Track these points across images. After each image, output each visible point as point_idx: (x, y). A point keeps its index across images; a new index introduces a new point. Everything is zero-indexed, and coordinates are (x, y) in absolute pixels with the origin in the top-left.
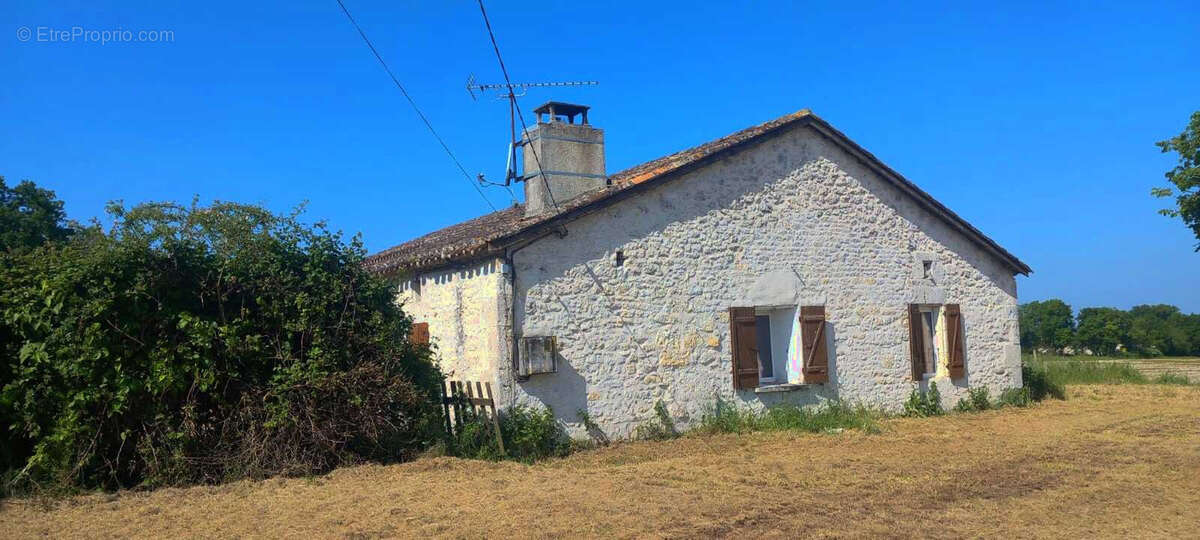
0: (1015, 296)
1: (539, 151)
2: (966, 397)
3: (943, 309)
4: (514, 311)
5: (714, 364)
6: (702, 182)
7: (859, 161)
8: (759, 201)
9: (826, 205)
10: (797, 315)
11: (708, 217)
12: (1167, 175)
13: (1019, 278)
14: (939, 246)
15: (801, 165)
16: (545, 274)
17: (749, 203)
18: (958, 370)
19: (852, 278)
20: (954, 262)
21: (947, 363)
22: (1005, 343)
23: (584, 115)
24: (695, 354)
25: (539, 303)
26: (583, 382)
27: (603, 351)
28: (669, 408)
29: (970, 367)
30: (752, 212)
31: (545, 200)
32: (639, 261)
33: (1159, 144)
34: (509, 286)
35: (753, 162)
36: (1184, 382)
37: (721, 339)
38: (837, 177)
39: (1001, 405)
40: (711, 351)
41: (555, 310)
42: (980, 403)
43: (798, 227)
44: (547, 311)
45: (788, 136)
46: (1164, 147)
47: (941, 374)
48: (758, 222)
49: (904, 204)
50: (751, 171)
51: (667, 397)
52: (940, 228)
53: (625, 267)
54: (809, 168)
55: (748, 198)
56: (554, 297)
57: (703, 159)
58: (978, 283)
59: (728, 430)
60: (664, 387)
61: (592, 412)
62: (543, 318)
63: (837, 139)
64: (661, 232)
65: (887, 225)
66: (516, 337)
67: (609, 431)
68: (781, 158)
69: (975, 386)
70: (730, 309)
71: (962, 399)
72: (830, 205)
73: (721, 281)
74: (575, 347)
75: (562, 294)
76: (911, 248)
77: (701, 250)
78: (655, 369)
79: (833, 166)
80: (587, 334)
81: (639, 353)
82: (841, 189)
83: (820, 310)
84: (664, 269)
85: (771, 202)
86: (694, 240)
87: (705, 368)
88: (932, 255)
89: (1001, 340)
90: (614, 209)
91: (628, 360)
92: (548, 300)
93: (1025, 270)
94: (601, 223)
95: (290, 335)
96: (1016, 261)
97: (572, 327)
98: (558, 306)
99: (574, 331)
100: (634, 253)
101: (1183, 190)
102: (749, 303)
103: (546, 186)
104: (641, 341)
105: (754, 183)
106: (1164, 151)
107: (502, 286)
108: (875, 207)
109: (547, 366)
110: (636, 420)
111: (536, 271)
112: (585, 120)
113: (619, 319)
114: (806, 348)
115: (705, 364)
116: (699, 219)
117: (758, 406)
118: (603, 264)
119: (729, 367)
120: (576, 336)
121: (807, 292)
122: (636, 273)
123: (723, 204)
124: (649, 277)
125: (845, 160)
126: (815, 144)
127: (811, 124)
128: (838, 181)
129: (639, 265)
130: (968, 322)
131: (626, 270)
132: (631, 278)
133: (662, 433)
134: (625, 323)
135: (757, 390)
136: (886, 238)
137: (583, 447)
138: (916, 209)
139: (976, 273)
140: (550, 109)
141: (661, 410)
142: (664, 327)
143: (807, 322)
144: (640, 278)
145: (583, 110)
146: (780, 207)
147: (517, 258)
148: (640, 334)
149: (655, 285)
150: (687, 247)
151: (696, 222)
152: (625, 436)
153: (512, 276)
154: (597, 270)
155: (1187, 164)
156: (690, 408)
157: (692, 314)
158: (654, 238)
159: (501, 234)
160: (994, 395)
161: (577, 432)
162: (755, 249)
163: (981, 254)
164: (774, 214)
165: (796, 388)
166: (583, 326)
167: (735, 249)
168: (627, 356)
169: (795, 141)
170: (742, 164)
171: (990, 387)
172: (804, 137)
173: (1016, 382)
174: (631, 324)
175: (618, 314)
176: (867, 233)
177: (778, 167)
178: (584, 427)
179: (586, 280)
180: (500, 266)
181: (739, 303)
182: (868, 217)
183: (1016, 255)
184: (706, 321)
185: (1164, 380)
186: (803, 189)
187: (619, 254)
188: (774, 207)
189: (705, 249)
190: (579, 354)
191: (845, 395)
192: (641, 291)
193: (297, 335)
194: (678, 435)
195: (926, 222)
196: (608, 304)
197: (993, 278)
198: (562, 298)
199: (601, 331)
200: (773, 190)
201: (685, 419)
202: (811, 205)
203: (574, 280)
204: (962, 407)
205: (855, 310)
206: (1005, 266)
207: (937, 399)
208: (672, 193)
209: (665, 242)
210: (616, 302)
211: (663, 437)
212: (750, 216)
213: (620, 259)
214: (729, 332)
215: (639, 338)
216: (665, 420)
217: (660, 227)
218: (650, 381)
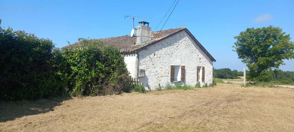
0: (213, 66)
1: (141, 31)
2: (204, 85)
3: (202, 68)
4: (138, 64)
5: (168, 76)
6: (168, 40)
7: (192, 38)
9: (186, 46)
10: (181, 67)
11: (169, 47)
12: (234, 43)
13: (213, 62)
14: (202, 55)
15: (183, 38)
16: (143, 57)
17: (175, 45)
18: (203, 79)
19: (189, 61)
20: (204, 58)
21: (202, 78)
22: (210, 75)
23: (148, 24)
24: (165, 74)
25: (142, 63)
26: (148, 79)
27: (151, 73)
28: (160, 85)
29: (205, 79)
30: (175, 46)
31: (141, 41)
32: (158, 55)
33: (234, 37)
34: (137, 59)
35: (176, 37)
36: (232, 83)
37: (169, 72)
38: (188, 41)
39: (209, 87)
40: (168, 74)
41: (144, 64)
42: (206, 86)
43: (182, 50)
45: (182, 32)
46: (235, 38)
47: (200, 80)
49: (198, 47)
50: (175, 38)
51: (160, 83)
52: (202, 52)
53: (155, 56)
54: (184, 39)
55: (175, 44)
56: (144, 62)
57: (169, 36)
58: (207, 63)
59: (171, 89)
60: (160, 80)
61: (149, 84)
62: (142, 66)
63: (189, 33)
64: (161, 50)
65: (195, 51)
66: (138, 69)
67: (152, 88)
68: (180, 36)
69: (206, 83)
70: (171, 66)
71: (203, 85)
72: (187, 46)
73: (170, 60)
74: (147, 72)
76: (198, 56)
77: (167, 54)
78: (159, 77)
79: (188, 38)
80: (149, 69)
81: (157, 74)
82: (189, 43)
83: (184, 67)
84: (161, 57)
86: (166, 52)
87: (167, 77)
88: (201, 57)
89: (210, 74)
90: (154, 45)
91: (155, 75)
92: (143, 62)
93: (215, 61)
94: (152, 47)
95: (112, 67)
96: (214, 59)
97: (147, 68)
98: (145, 64)
99: (147, 69)
101: (237, 46)
102: (174, 65)
103: (141, 39)
105: (176, 41)
106: (235, 39)
107: (136, 59)
108: (193, 47)
109: (143, 75)
110: (155, 87)
112: (148, 26)
114: (182, 74)
115: (166, 76)
117: (174, 85)
118: (152, 56)
119: (170, 77)
120: (147, 70)
121: (182, 63)
122: (157, 58)
123: (171, 45)
125: (190, 37)
126: (186, 34)
127: (186, 30)
128: (188, 42)
130: (205, 70)
131: (155, 57)
132: (156, 59)
133: (159, 89)
134: (155, 68)
135: (174, 82)
136: (194, 53)
137: (148, 91)
138: (199, 48)
139: (207, 61)
140: (143, 23)
141: (159, 85)
142: (161, 69)
143: (182, 69)
145: (148, 23)
146: (180, 46)
147: (139, 54)
148: (157, 69)
149: (160, 60)
150: (165, 53)
151: (167, 48)
152: (154, 90)
153: (138, 57)
155: (238, 41)
156: (164, 85)
157: (165, 66)
158: (160, 51)
159: (138, 49)
160: (208, 85)
161: (146, 89)
162: (175, 54)
163: (208, 57)
165: (180, 82)
166: (148, 68)
167: (172, 54)
169: (182, 33)
170: (174, 37)
171: (208, 83)
172: (184, 32)
173: (211, 82)
175: (154, 66)
176: (192, 52)
177: (180, 38)
178: (148, 88)
179: (149, 59)
180: (136, 55)
181: (172, 65)
182: (192, 49)
183: (214, 58)
184: (167, 68)
185: (228, 83)
186: (183, 42)
187: (155, 54)
188: (179, 46)
190: (148, 73)
191: (186, 83)
192: (158, 61)
193: (113, 67)
194: (162, 90)
195: (200, 50)
196: (152, 64)
197: (210, 62)
198: (145, 62)
199: (151, 69)
200: (178, 43)
201: (163, 87)
202: (184, 46)
203: (147, 58)
204: (203, 87)
205: (189, 67)
206: (212, 59)
207: (200, 85)
208: (163, 42)
209: (162, 52)
210: (154, 63)
211: (160, 90)
212: (175, 48)
213: (155, 55)
214: (170, 70)
215: (157, 71)
216: (160, 87)
217: (161, 49)
218: (158, 79)
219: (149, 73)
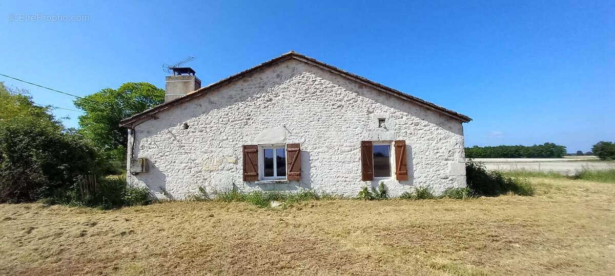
2: (411, 191)
3: (393, 143)
4: (135, 148)
5: (233, 170)
8: (264, 96)
10: (285, 148)
11: (234, 106)
13: (464, 125)
15: (291, 77)
16: (149, 134)
17: (258, 98)
18: (404, 176)
19: (324, 129)
20: (405, 118)
21: (395, 171)
22: (450, 162)
24: (222, 166)
25: (146, 145)
26: (164, 176)
27: (175, 164)
28: (207, 188)
30: (259, 101)
32: (196, 127)
34: (132, 139)
35: (261, 79)
37: (237, 159)
38: (315, 81)
39: (442, 197)
40: (231, 164)
41: (153, 148)
42: (424, 195)
43: (288, 107)
44: (149, 148)
48: (263, 106)
49: (365, 90)
50: (260, 83)
51: (206, 184)
54: (295, 79)
55: (258, 96)
56: (153, 143)
58: (426, 128)
60: (205, 179)
61: (167, 188)
62: (148, 151)
63: (311, 62)
64: (208, 114)
65: (351, 102)
67: (175, 196)
68: (278, 76)
69: (420, 185)
70: (243, 146)
72: (308, 95)
73: (239, 134)
74: (162, 162)
75: (156, 142)
76: (370, 112)
77: (229, 121)
78: (200, 172)
79: (313, 75)
80: (167, 157)
81: (193, 165)
82: (317, 87)
83: (298, 145)
84: (208, 130)
85: (271, 96)
86: (225, 116)
87: (227, 172)
88: (386, 115)
89: (446, 160)
90: (183, 106)
91: (187, 168)
92: (150, 144)
93: (468, 120)
97: (161, 154)
98: (155, 146)
99: (161, 156)
100: (192, 124)
102: (254, 144)
104: (195, 160)
105: (262, 88)
107: (130, 139)
108: (342, 93)
110: (189, 193)
111: (145, 133)
113: (183, 151)
115: (228, 170)
116: (229, 107)
117: (258, 189)
118: (178, 129)
119: (242, 171)
120: (162, 158)
121: (291, 137)
122: (193, 132)
123: (243, 99)
124: (200, 133)
126: (299, 67)
127: (293, 57)
128: (317, 83)
129: (195, 129)
132: (191, 134)
133: (202, 198)
134: (186, 153)
135: (257, 182)
136: (350, 108)
137: (163, 201)
138: (375, 93)
139: (425, 123)
141: (202, 189)
142: (207, 154)
144: (195, 134)
146: (277, 98)
147: (137, 128)
148: (193, 157)
149: (202, 137)
150: (221, 120)
151: (227, 109)
152: (183, 199)
153: (134, 135)
154: (173, 132)
156: (218, 189)
157: (221, 149)
158: (203, 117)
160: (437, 191)
161: (160, 196)
162: (261, 118)
163: (428, 113)
164: (273, 102)
165: (282, 182)
166: (166, 154)
167: (249, 119)
168: (187, 166)
169: (287, 66)
170: (254, 81)
171: (434, 186)
174: (190, 153)
175: (184, 149)
176: (335, 107)
177: (278, 80)
178: (163, 194)
179: (168, 136)
181: (249, 143)
182: (337, 99)
184: (229, 152)
186: (292, 89)
187: (186, 124)
188: (274, 98)
189: (230, 120)
190: (163, 165)
191: (315, 186)
192: (195, 140)
194: (210, 200)
196: (178, 145)
199: (174, 156)
200: (273, 91)
201: (215, 193)
202: (298, 96)
203: (163, 136)
204: (407, 196)
205: (325, 145)
207: (385, 191)
208: (214, 97)
209: (209, 118)
210: (183, 144)
212: (258, 104)
213: (187, 127)
214: (242, 156)
215: (193, 159)
216: (205, 194)
217: (206, 112)
218: (198, 177)
219: (167, 163)
